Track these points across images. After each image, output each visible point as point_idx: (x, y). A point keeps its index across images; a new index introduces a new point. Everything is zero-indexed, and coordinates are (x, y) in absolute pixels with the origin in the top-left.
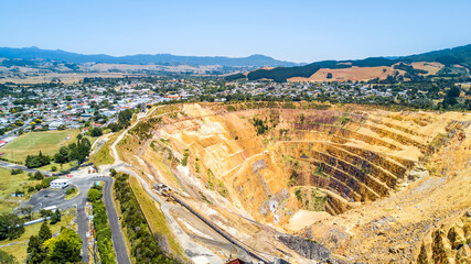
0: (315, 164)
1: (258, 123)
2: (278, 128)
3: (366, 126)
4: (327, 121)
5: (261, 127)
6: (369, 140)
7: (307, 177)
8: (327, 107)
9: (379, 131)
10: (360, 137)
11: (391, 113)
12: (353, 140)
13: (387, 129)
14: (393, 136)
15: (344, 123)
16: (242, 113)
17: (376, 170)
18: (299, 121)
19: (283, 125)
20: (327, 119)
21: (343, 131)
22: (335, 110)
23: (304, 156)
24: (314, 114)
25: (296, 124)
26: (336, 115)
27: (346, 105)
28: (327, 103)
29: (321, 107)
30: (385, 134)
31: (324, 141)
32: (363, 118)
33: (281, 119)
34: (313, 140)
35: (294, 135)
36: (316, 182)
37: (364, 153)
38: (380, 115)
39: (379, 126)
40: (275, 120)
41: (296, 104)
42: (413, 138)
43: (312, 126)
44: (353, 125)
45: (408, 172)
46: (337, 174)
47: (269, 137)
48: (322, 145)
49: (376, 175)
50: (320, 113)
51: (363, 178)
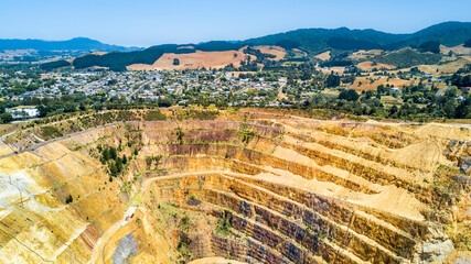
0: (215, 214)
1: (108, 155)
2: (142, 155)
3: (285, 145)
4: (218, 137)
5: (114, 162)
6: (300, 170)
7: (207, 241)
8: (213, 115)
9: (314, 155)
10: (281, 164)
11: (324, 123)
12: (269, 168)
13: (327, 151)
14: (343, 164)
15: (246, 140)
16: (75, 138)
17: (341, 234)
18: (176, 141)
19: (150, 150)
20: (218, 135)
21: (249, 154)
22: (227, 119)
23: (193, 201)
24: (197, 127)
25: (172, 146)
26: (231, 126)
27: (242, 110)
28: (212, 108)
29: (204, 116)
30: (328, 160)
31: (219, 171)
32: (276, 133)
33: (146, 140)
34: (202, 171)
35: (170, 165)
36: (223, 248)
37: (302, 197)
38: (303, 126)
39: (309, 146)
40: (135, 142)
41: (164, 111)
42: (388, 170)
43: (198, 148)
44: (262, 143)
45: (419, 247)
46: (258, 232)
47: (130, 177)
48: (221, 180)
49: (344, 245)
50: (206, 125)
51: (314, 246)
